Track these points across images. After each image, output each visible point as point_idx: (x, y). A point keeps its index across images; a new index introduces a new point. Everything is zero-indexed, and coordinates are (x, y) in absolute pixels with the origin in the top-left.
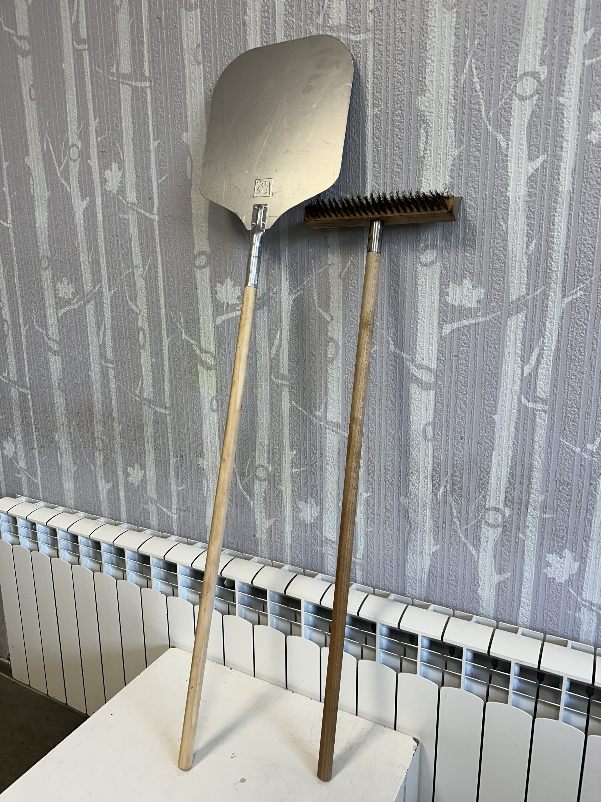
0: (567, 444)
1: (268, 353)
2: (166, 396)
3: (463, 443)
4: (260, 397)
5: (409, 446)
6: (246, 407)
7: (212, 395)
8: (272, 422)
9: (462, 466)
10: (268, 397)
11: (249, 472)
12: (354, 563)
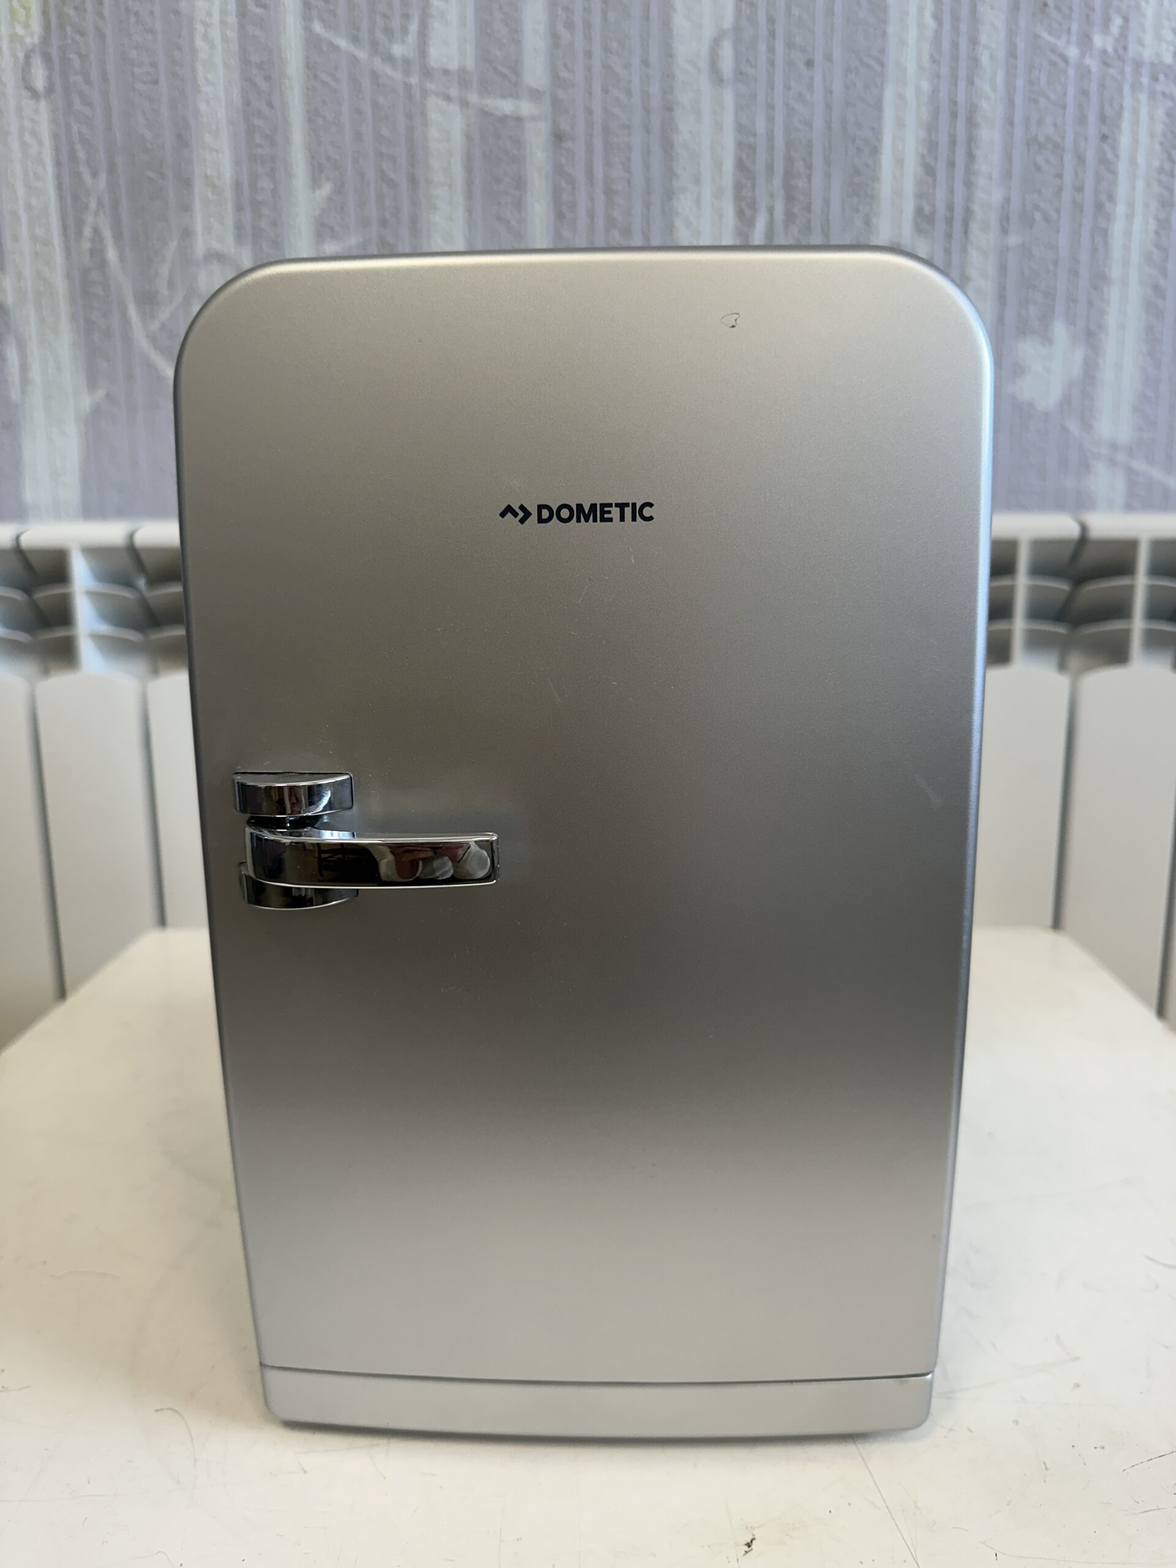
0: (1052, 39)
3: (812, 78)
4: (204, 23)
5: (670, 109)
6: (154, 65)
7: (28, 40)
8: (247, 103)
9: (810, 144)
10: (232, 19)
11: (171, 285)
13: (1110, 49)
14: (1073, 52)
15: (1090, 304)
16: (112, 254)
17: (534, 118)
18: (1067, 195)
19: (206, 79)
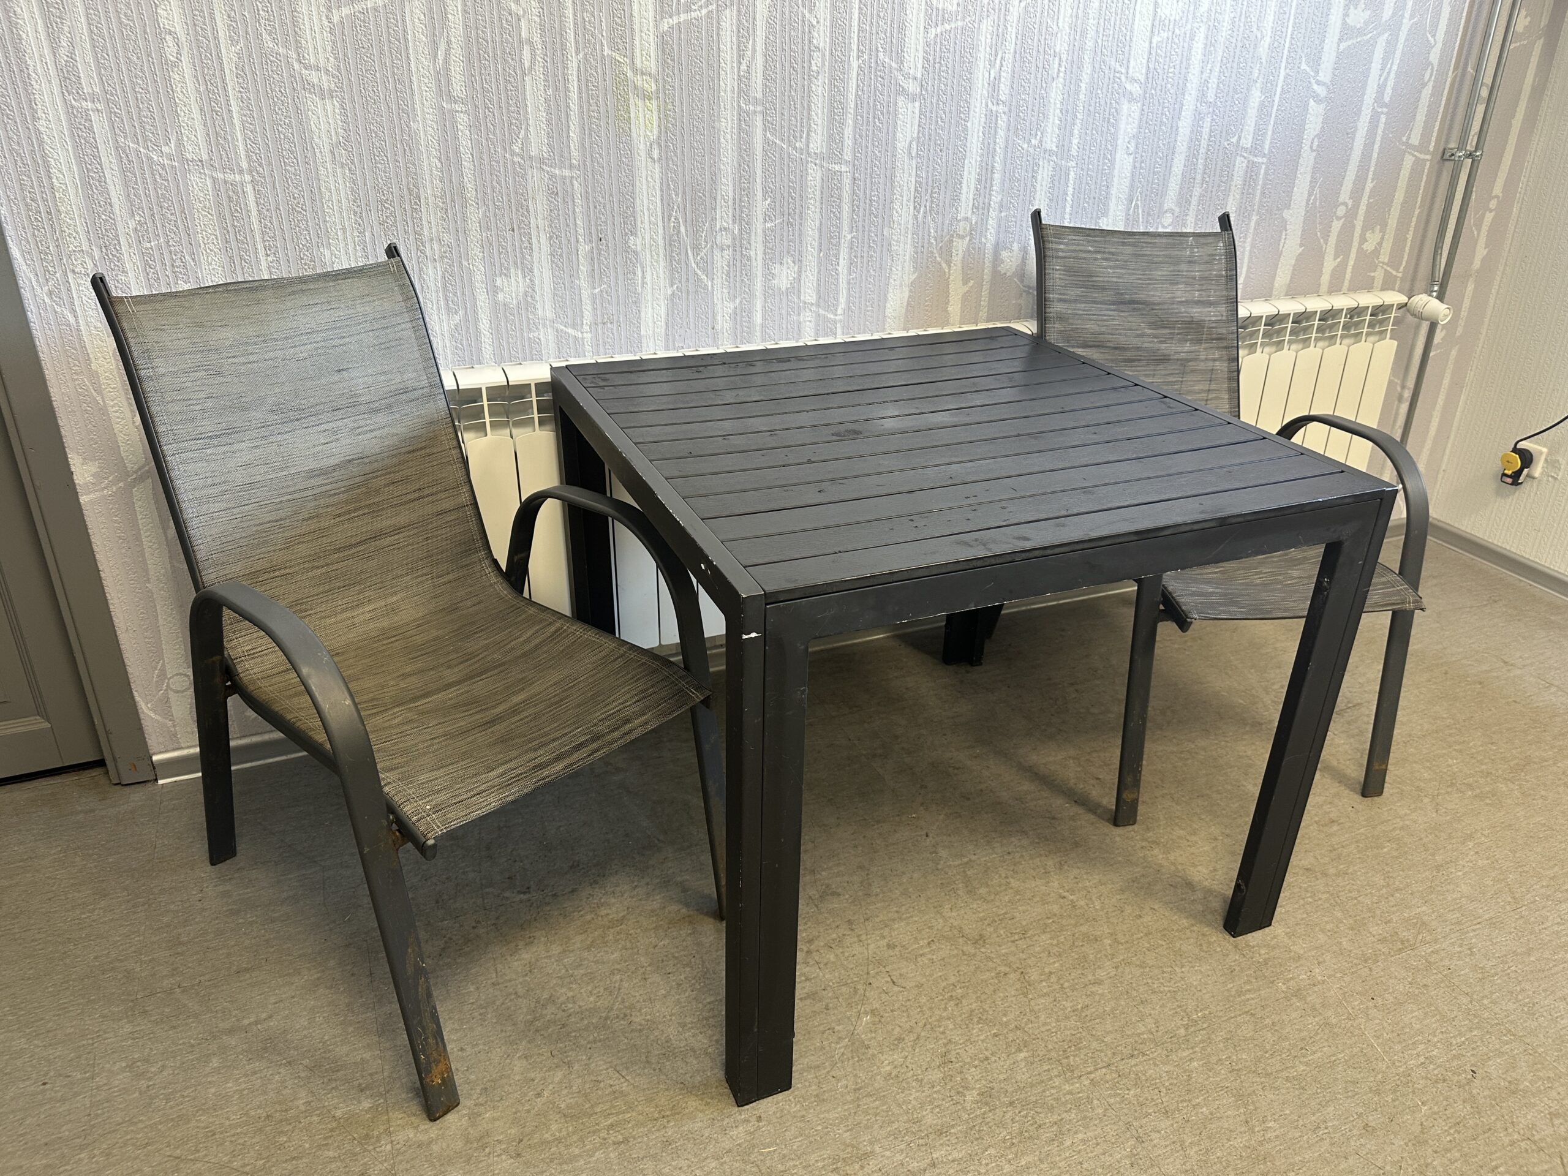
0: (1019, 142)
1: (736, 70)
2: (572, 148)
4: (724, 132)
5: (894, 169)
6: (704, 150)
7: (652, 137)
8: (739, 165)
9: (940, 181)
11: (706, 241)
12: (835, 322)
13: (1037, 145)
17: (846, 172)
19: (724, 155)
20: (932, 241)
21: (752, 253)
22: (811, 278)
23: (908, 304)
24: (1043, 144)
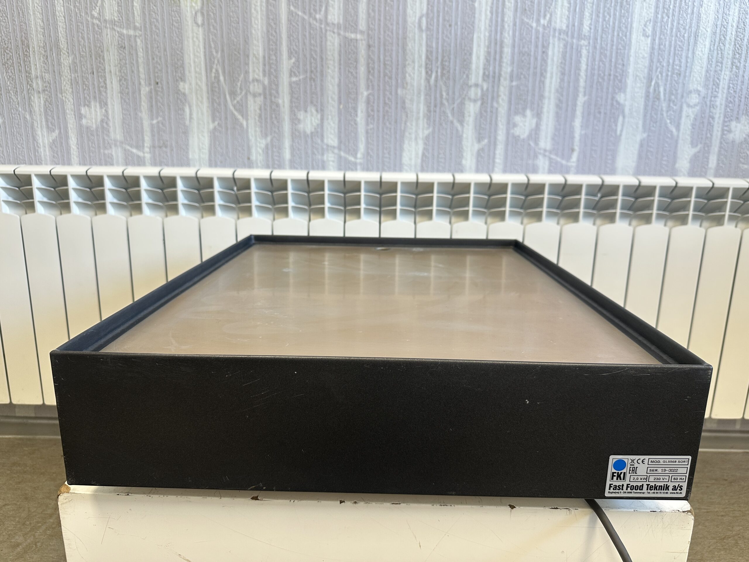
0: (527, 21)
2: (136, 14)
3: (451, 30)
4: (255, 5)
5: (406, 39)
6: (238, 18)
7: (196, 8)
8: (268, 31)
9: (450, 51)
10: (264, 4)
11: (241, 89)
12: (355, 164)
13: (546, 25)
14: (534, 25)
15: (538, 105)
16: (222, 78)
17: (362, 40)
18: (532, 70)
19: (255, 23)
20: (445, 102)
21: (280, 101)
22: (333, 125)
23: (423, 155)
24: (553, 24)
